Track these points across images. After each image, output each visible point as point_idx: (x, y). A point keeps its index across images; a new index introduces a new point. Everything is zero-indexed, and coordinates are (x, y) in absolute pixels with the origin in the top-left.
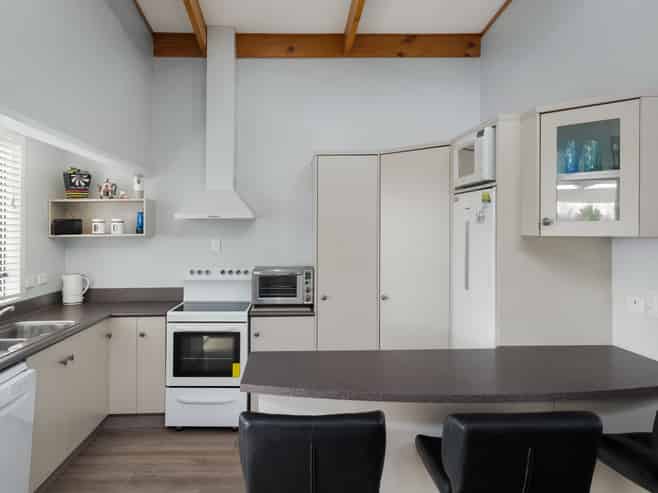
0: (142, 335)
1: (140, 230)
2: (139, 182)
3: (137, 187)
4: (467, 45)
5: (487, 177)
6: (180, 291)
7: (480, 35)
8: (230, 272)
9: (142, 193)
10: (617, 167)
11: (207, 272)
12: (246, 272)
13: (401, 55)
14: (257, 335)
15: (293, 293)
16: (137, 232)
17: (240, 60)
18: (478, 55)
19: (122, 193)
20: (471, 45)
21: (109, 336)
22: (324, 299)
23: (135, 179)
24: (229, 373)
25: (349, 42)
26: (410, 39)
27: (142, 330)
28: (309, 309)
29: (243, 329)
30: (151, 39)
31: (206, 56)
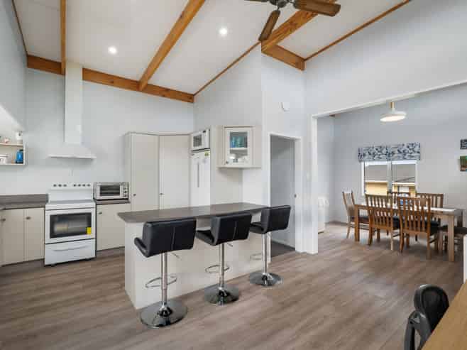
0: (28, 218)
1: (20, 161)
2: (20, 135)
3: (18, 138)
4: (189, 98)
5: (207, 147)
6: (47, 196)
7: (194, 95)
8: (79, 185)
9: (22, 141)
10: (246, 146)
11: (65, 186)
12: (89, 185)
13: (164, 96)
14: (101, 213)
15: (118, 194)
16: (17, 163)
18: (193, 102)
19: (6, 140)
20: (191, 98)
21: (4, 220)
22: (135, 195)
23: (17, 134)
24: (85, 233)
25: (143, 86)
26: (167, 90)
27: (28, 216)
28: (126, 200)
29: (93, 211)
30: (25, 58)
31: (64, 74)
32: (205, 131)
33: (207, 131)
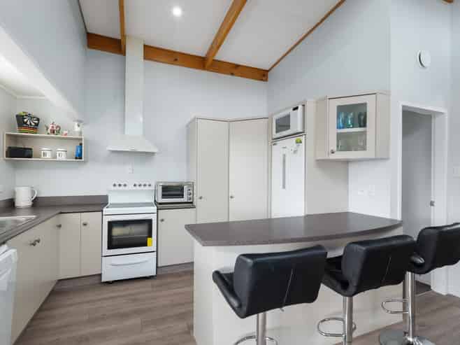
0: (85, 225)
1: (79, 156)
2: (79, 126)
3: (77, 129)
4: (262, 75)
6: (106, 197)
7: (268, 71)
8: (140, 185)
9: (81, 133)
10: (365, 125)
11: (125, 185)
12: (150, 185)
13: (232, 74)
14: (162, 220)
15: (182, 196)
16: (76, 158)
17: (146, 61)
18: (266, 80)
19: (65, 132)
20: (264, 75)
21: (60, 226)
22: (201, 198)
23: (76, 124)
24: (145, 244)
26: (237, 66)
27: (84, 221)
28: (190, 204)
29: (154, 217)
31: (125, 55)
32: (296, 109)
33: (300, 107)
